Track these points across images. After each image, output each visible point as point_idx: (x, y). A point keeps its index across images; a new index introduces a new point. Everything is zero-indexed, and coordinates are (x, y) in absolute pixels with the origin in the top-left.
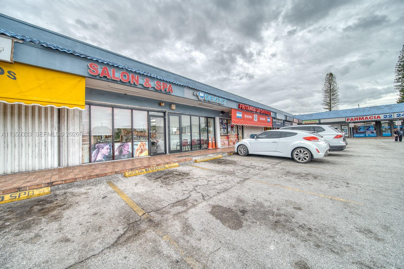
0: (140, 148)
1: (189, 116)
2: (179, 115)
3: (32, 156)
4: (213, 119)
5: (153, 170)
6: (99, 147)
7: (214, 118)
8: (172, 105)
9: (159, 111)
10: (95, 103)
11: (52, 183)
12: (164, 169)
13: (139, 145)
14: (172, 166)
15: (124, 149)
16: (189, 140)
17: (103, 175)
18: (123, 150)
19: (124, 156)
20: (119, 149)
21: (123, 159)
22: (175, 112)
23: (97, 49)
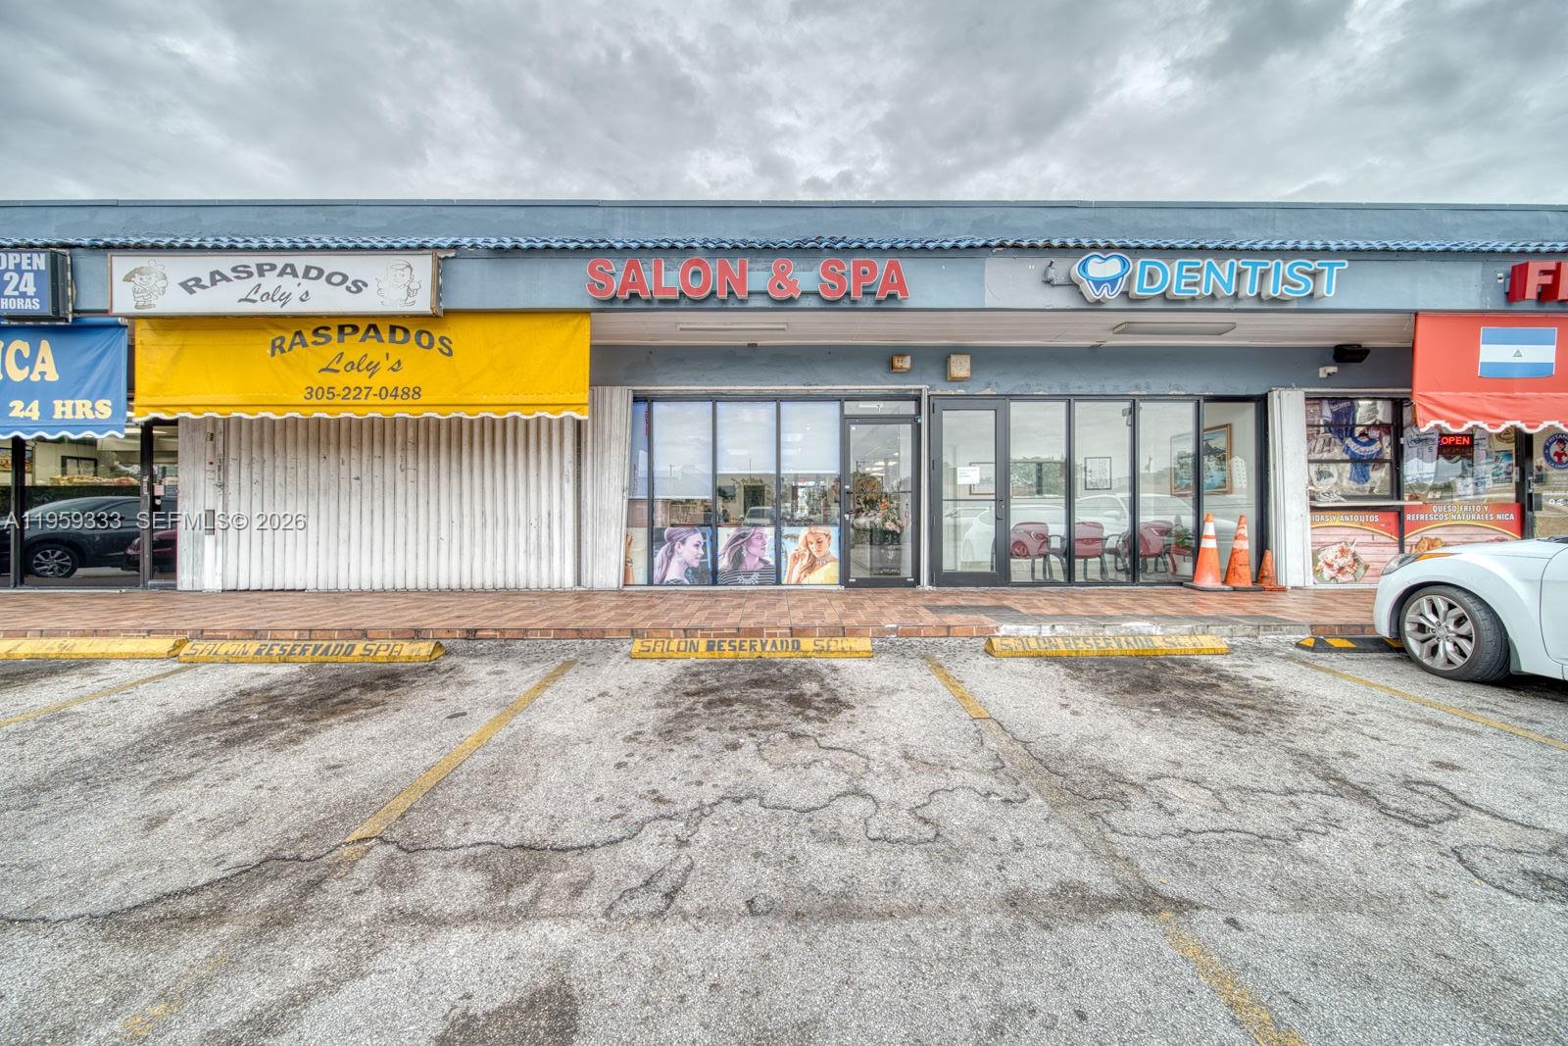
0: (807, 553)
1: (1063, 405)
2: (994, 403)
3: (526, 551)
4: (1250, 409)
5: (740, 649)
6: (674, 538)
7: (1262, 402)
8: (953, 358)
9: (891, 396)
10: (659, 393)
11: (476, 631)
12: (788, 654)
13: (801, 539)
14: (832, 649)
15: (747, 550)
16: (1057, 529)
17: (595, 634)
18: (744, 553)
19: (748, 574)
20: (731, 550)
21: (744, 585)
22: (970, 392)
23: (667, 209)
